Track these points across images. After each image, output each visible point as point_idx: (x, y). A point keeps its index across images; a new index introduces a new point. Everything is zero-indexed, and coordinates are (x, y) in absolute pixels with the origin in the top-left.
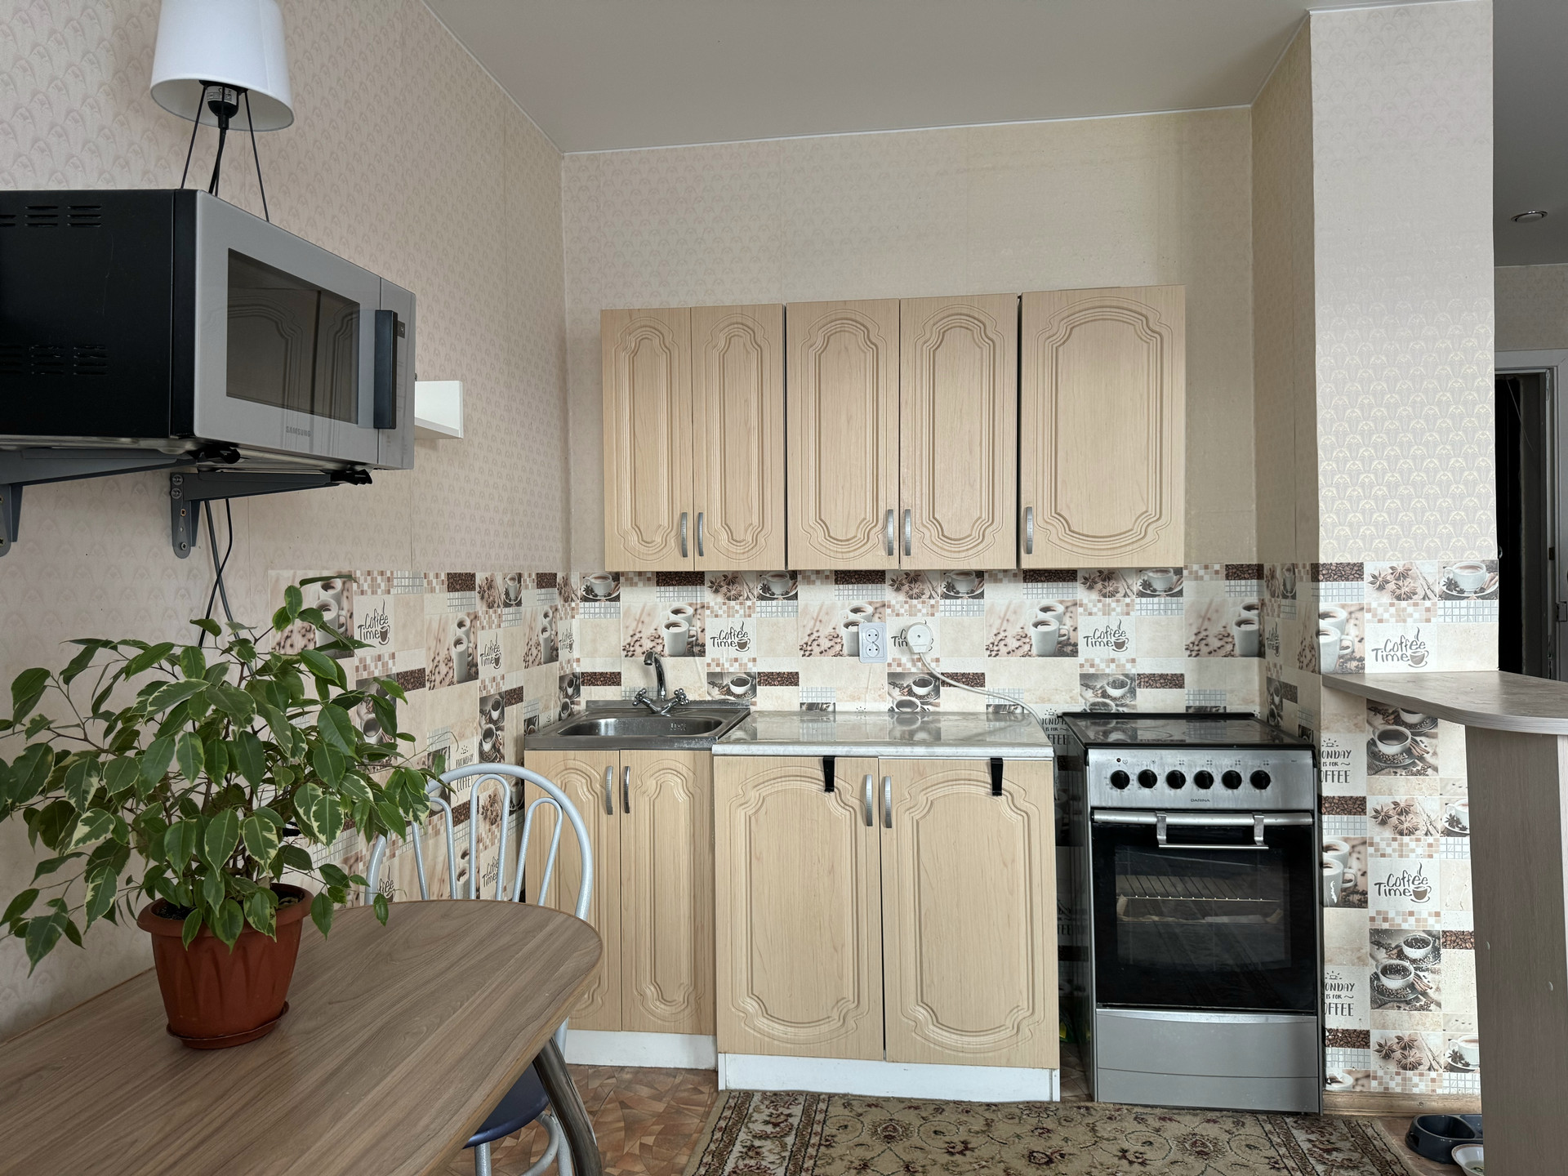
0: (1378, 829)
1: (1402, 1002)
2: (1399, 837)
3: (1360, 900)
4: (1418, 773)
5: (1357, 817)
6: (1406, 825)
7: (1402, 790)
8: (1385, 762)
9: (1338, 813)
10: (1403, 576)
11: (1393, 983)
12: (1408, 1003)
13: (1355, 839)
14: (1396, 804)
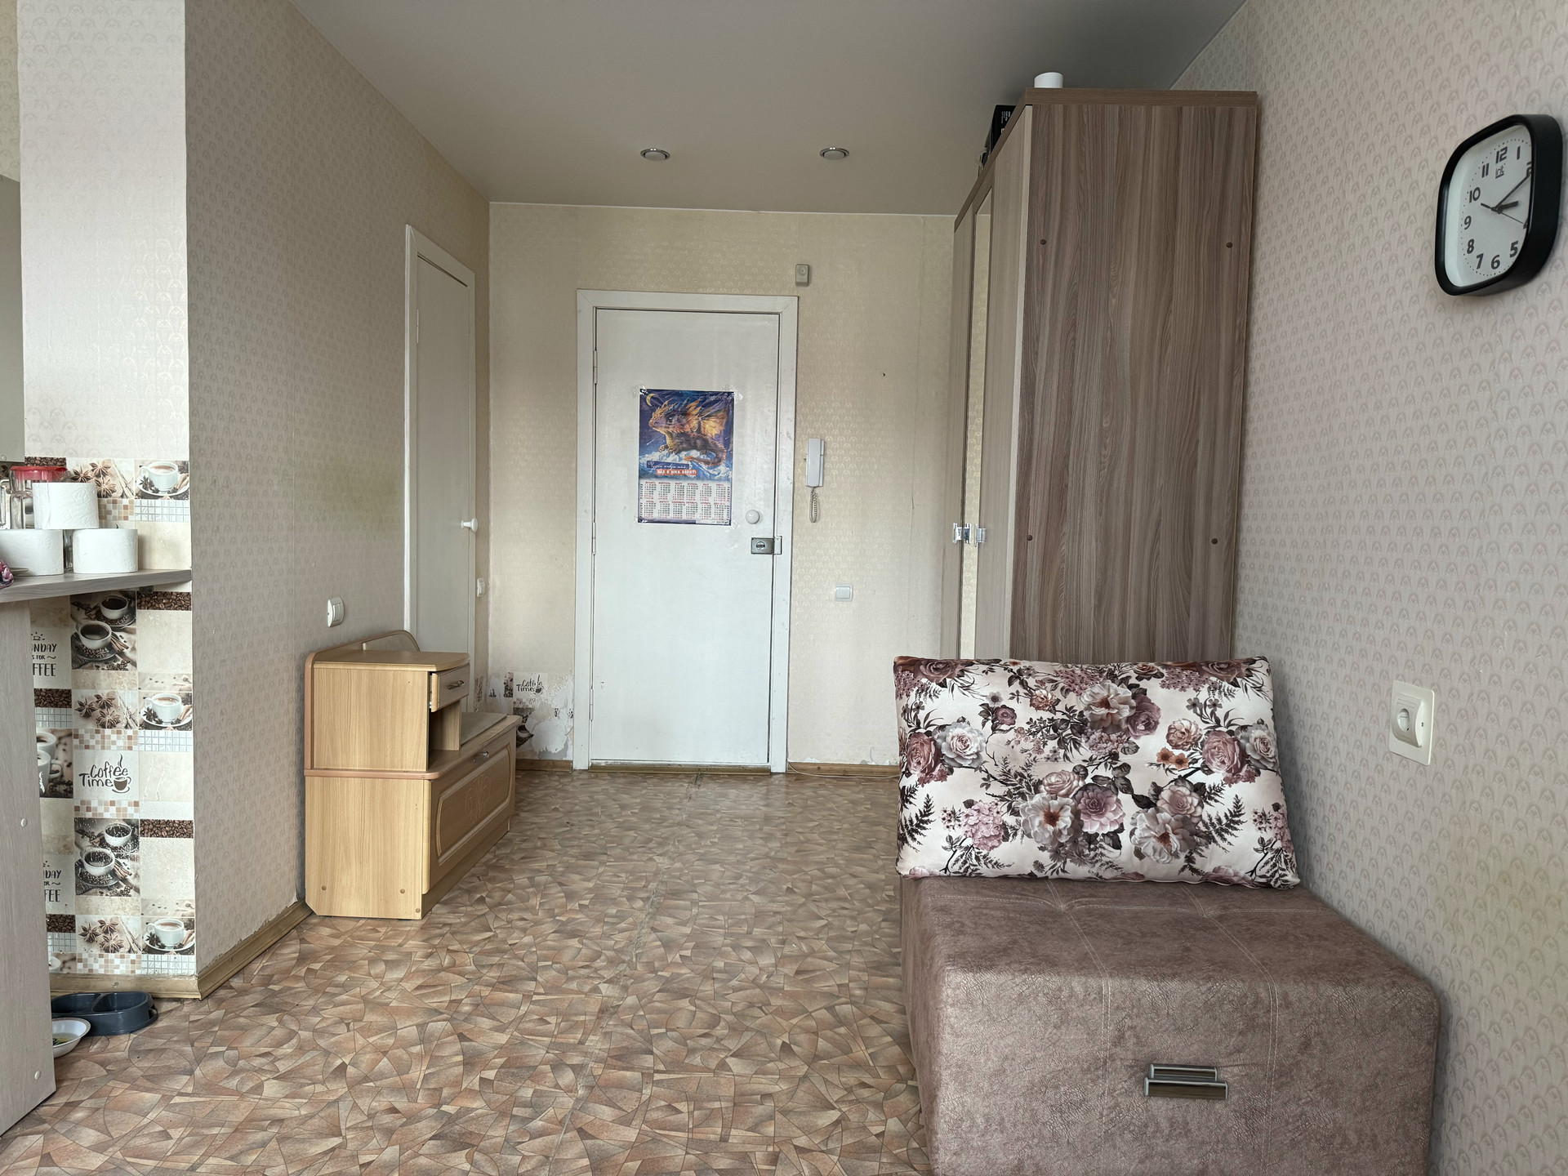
0: (82, 721)
1: (104, 888)
2: (101, 729)
3: (65, 790)
4: (119, 668)
5: (63, 709)
6: (108, 718)
7: (104, 684)
8: (88, 657)
9: (45, 706)
10: (102, 473)
11: (96, 870)
12: (109, 888)
13: (61, 731)
14: (98, 697)
